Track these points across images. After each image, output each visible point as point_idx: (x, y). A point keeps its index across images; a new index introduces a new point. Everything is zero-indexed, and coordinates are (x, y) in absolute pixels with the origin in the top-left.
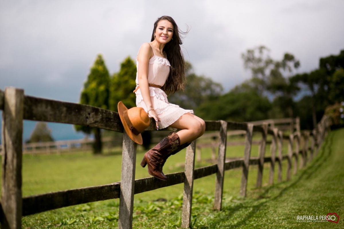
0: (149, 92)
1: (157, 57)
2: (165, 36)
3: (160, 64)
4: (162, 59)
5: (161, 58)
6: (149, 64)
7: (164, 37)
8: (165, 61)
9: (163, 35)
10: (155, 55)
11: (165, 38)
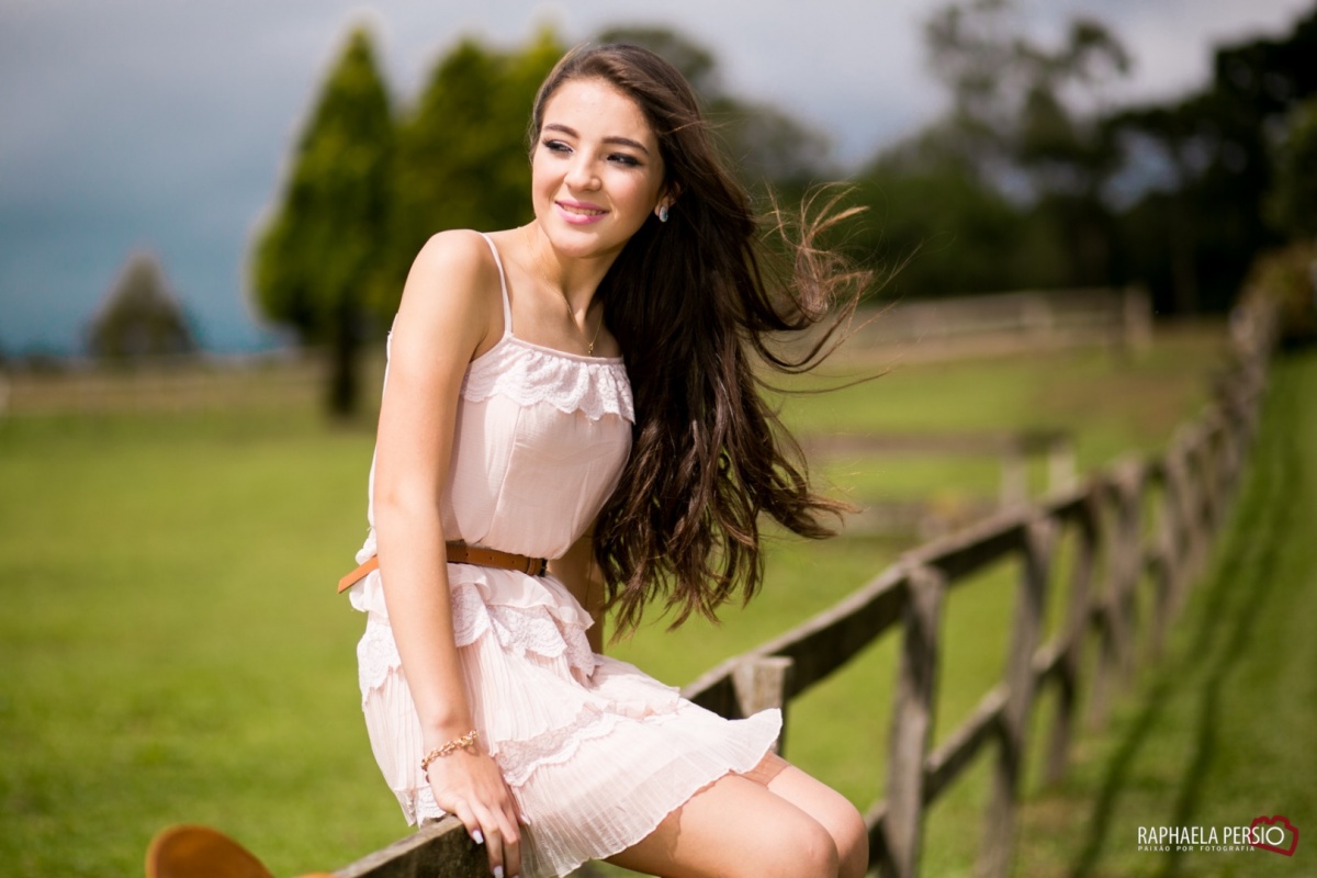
0: (450, 604)
1: (521, 351)
2: (585, 200)
3: (533, 412)
4: (566, 364)
5: (559, 362)
6: (461, 399)
7: (579, 208)
8: (593, 380)
9: (564, 195)
10: (507, 334)
11: (581, 217)
